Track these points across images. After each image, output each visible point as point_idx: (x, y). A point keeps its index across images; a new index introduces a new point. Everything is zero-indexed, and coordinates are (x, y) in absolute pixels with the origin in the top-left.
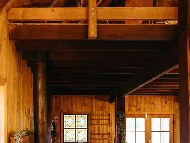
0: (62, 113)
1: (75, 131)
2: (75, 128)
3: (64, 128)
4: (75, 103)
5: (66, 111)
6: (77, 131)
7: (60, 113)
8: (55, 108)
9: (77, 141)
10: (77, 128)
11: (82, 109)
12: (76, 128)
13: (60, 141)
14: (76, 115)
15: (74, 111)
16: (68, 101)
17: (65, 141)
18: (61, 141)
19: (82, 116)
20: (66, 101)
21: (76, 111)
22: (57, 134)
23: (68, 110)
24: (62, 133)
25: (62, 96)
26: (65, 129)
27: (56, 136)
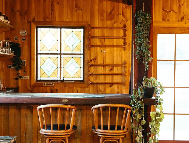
0: (33, 24)
1: (59, 58)
2: (59, 52)
3: (37, 54)
4: (58, 3)
5: (42, 20)
6: (62, 59)
7: (29, 22)
8: (21, 14)
9: (62, 79)
10: (64, 54)
11: (72, 16)
12: (60, 54)
13: (28, 77)
14: (61, 28)
15: (57, 20)
17: (39, 79)
18: (30, 77)
19: (74, 30)
21: (61, 20)
22: (23, 64)
23: (45, 18)
24: (32, 62)
26: (39, 56)
27: (20, 68)
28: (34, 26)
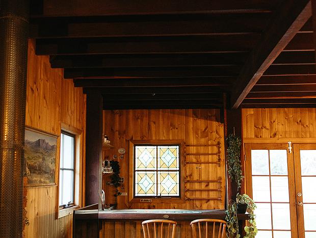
0: (130, 143)
1: (156, 175)
2: (156, 169)
3: (135, 171)
4: (155, 123)
5: (139, 139)
6: (159, 175)
7: (128, 141)
8: (119, 134)
9: (159, 195)
10: (160, 171)
11: (168, 135)
12: (157, 171)
13: (126, 194)
14: (157, 146)
15: (154, 138)
16: (142, 120)
17: (136, 195)
18: (128, 194)
19: (169, 147)
20: (139, 120)
21: (158, 138)
22: (121, 180)
23: (142, 137)
24: (130, 179)
25: (131, 112)
26: (136, 173)
27: (119, 185)
28: (131, 144)
